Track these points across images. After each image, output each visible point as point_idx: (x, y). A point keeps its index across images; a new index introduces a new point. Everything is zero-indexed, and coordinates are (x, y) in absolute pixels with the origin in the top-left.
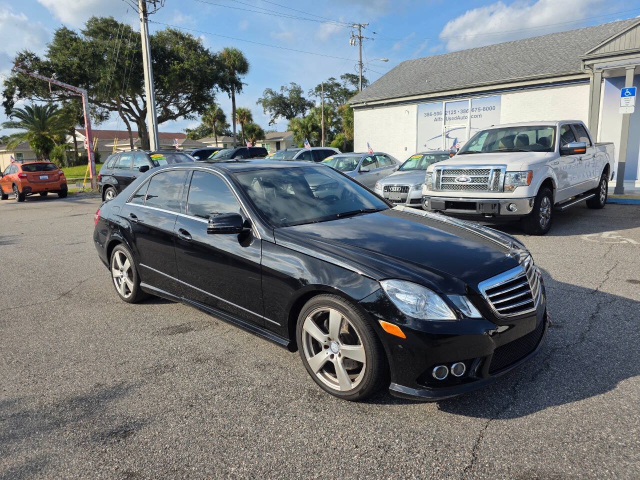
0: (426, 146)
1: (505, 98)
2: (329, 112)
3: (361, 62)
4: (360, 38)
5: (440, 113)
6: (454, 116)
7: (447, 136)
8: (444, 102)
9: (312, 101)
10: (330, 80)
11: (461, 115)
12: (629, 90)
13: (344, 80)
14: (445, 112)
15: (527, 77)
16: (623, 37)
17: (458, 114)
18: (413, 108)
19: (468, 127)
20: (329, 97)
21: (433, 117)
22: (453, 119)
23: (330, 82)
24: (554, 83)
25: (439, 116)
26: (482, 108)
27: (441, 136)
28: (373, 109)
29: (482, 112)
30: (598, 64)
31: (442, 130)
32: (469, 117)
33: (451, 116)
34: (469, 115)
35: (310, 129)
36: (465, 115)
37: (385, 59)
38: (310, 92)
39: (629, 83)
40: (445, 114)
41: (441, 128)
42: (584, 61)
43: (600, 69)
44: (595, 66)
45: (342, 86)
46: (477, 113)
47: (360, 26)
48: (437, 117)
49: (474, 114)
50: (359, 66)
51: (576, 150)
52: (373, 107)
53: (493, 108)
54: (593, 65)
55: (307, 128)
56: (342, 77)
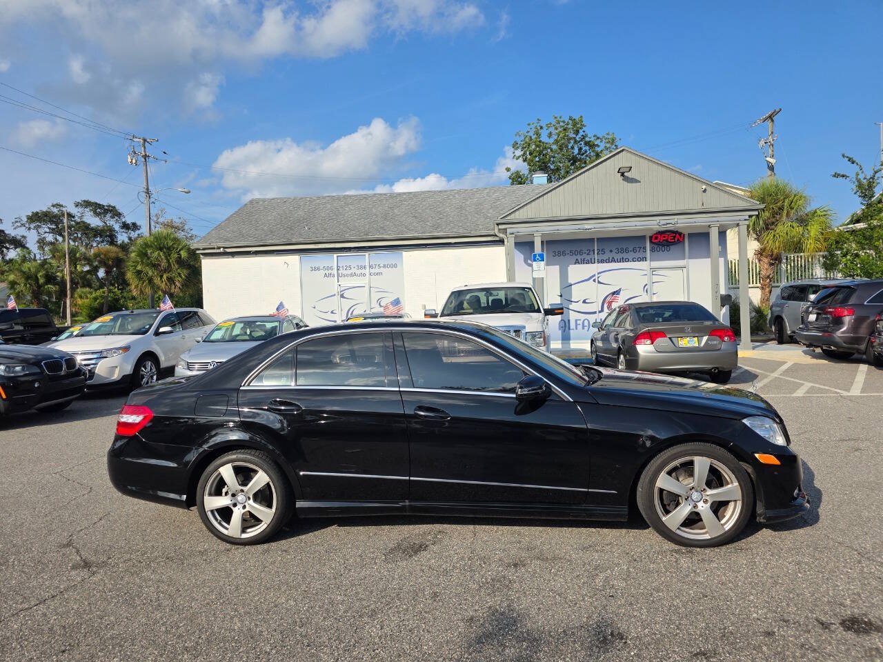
0: (315, 308)
1: (407, 254)
2: (78, 255)
3: (148, 189)
4: (145, 157)
5: (331, 268)
6: (349, 272)
7: (342, 296)
8: (335, 256)
9: (18, 237)
10: (53, 206)
11: (358, 272)
12: (539, 255)
13: (80, 209)
14: (338, 267)
15: (427, 235)
16: (529, 206)
17: (353, 270)
18: (295, 259)
19: (367, 287)
20: (52, 231)
21: (323, 272)
22: (347, 275)
23: (55, 210)
24: (456, 243)
25: (330, 271)
26: (382, 265)
27: (335, 295)
28: (233, 257)
29: (382, 270)
30: (511, 229)
31: (335, 290)
32: (368, 274)
33: (345, 272)
34: (367, 271)
35: (41, 281)
36: (363, 271)
37: (186, 190)
38: (16, 222)
39: (538, 248)
40: (338, 270)
41: (333, 285)
42: (498, 224)
43: (513, 234)
44: (509, 231)
45: (76, 218)
46: (377, 270)
47: (145, 140)
48: (327, 272)
49: (373, 271)
50: (144, 195)
51: (556, 311)
52: (233, 254)
53: (395, 266)
54: (506, 229)
55: (37, 280)
56: (77, 205)
